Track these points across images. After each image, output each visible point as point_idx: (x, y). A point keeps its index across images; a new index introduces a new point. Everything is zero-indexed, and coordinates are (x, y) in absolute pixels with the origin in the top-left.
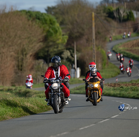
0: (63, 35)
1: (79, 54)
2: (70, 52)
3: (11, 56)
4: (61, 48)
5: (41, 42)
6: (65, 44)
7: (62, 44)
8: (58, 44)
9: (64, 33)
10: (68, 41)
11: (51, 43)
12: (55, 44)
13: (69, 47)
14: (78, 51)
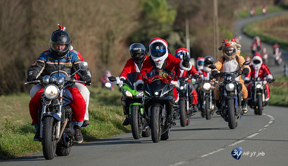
0: (169, 10)
1: (194, 39)
2: (180, 35)
3: (92, 42)
4: (165, 29)
5: (135, 20)
6: (171, 23)
7: (167, 23)
8: (161, 24)
9: (170, 7)
10: (177, 18)
11: (150, 23)
12: (156, 23)
13: (178, 27)
14: (192, 33)
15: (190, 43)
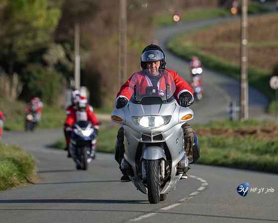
1: (87, 55)
2: (65, 48)
4: (42, 38)
6: (52, 29)
7: (45, 29)
8: (35, 30)
9: (51, 4)
10: (61, 21)
11: (18, 27)
12: (28, 28)
13: (62, 36)
14: (84, 47)
15: (81, 63)
